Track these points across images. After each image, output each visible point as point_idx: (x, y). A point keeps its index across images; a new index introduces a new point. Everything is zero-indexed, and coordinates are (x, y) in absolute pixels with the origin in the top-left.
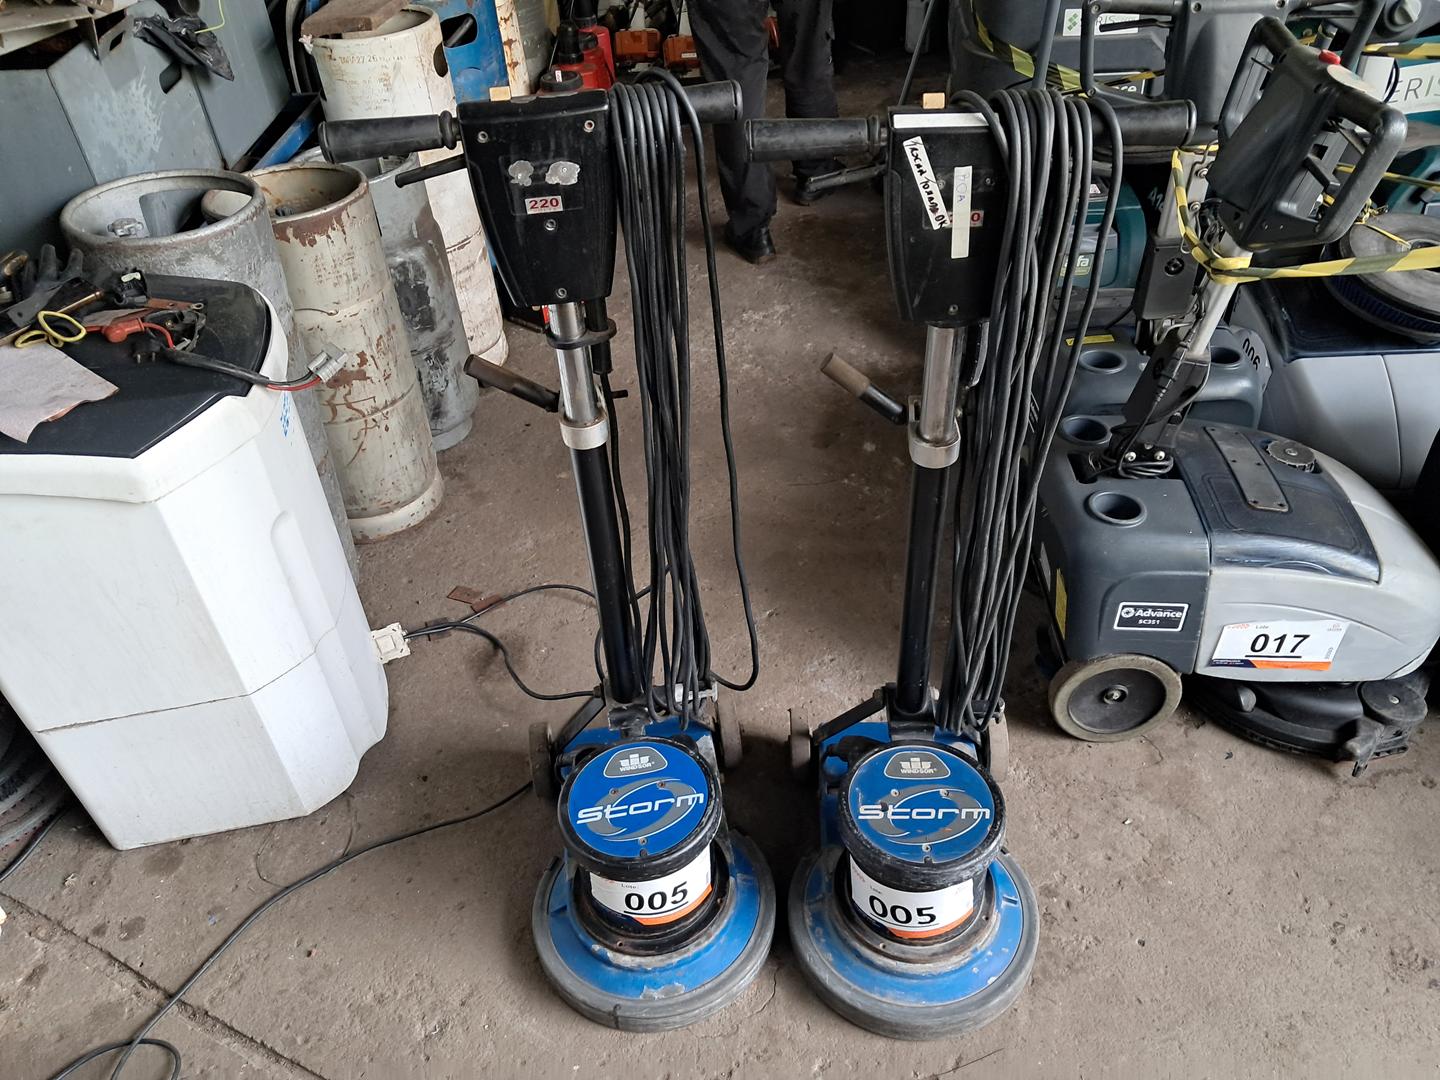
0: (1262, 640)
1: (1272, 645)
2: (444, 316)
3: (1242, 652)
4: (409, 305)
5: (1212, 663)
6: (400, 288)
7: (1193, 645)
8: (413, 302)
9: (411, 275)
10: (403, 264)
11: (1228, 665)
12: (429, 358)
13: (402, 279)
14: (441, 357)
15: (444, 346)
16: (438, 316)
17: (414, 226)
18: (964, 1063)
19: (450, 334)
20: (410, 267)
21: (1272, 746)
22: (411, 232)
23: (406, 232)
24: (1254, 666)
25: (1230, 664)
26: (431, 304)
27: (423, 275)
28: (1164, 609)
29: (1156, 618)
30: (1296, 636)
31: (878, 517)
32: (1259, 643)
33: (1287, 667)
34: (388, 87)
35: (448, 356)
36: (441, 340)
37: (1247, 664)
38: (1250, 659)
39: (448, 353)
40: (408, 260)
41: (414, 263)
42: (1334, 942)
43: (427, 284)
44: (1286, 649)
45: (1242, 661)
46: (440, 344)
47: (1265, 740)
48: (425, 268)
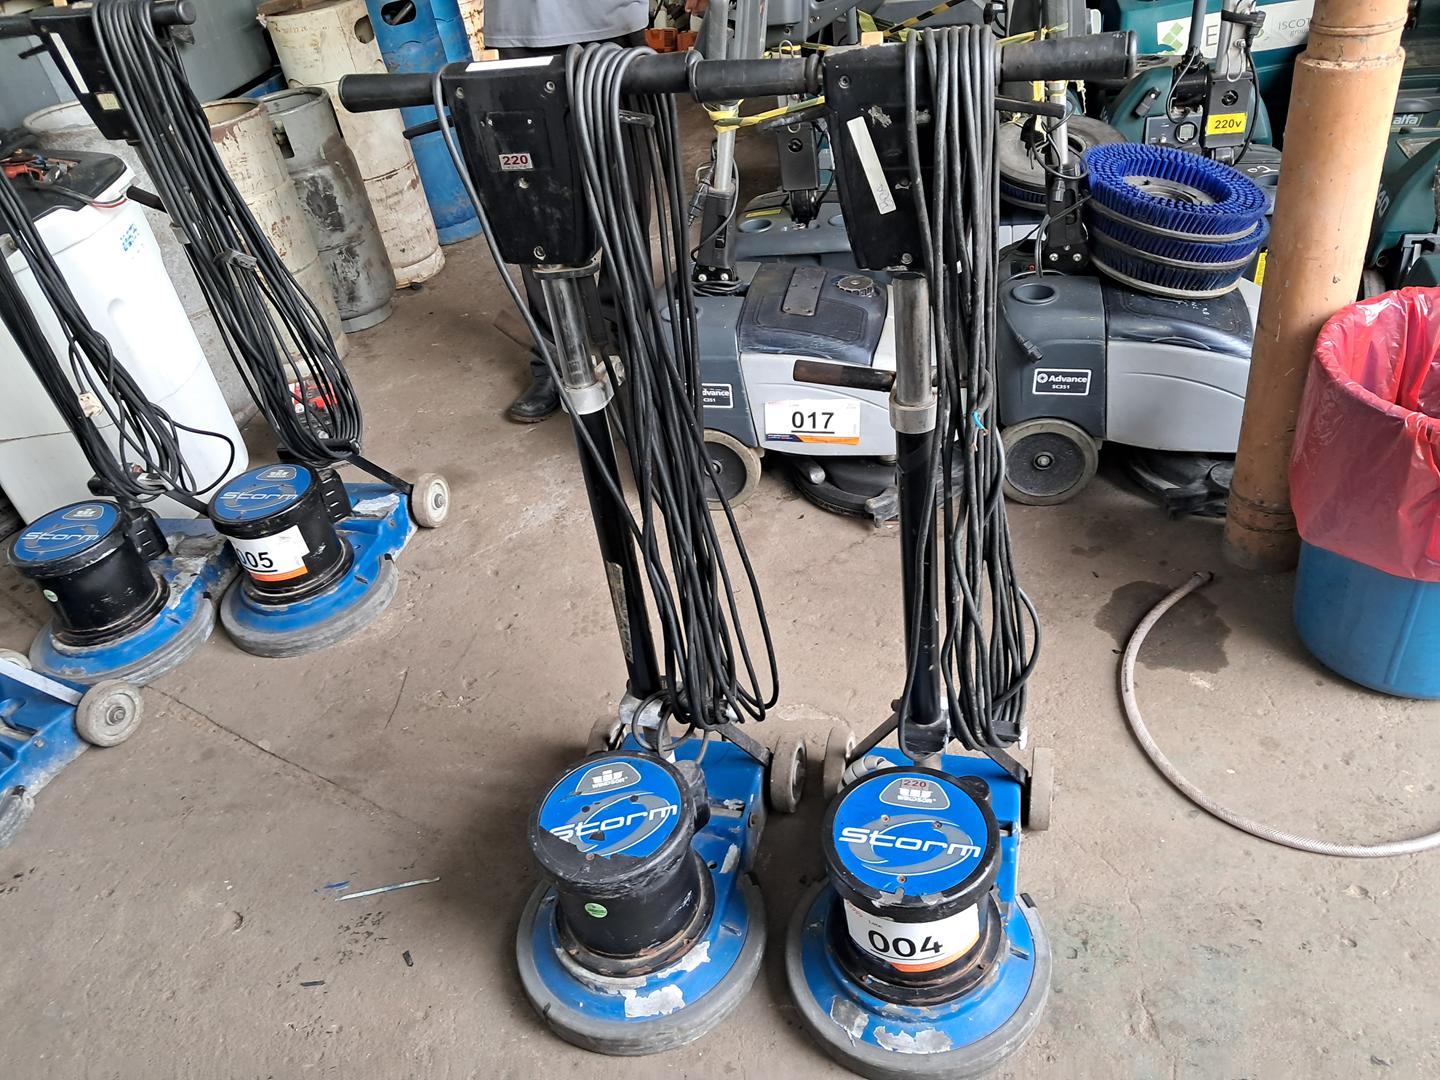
0: (798, 417)
1: (808, 422)
2: (352, 221)
3: (787, 429)
4: (321, 210)
5: (769, 438)
6: (312, 198)
7: (746, 421)
8: (324, 208)
9: (321, 187)
10: (313, 178)
11: (781, 440)
12: (341, 253)
13: (313, 189)
14: (351, 253)
15: (353, 244)
16: (346, 221)
17: (322, 150)
19: (359, 236)
20: (319, 181)
21: (832, 510)
22: (319, 154)
23: (315, 154)
24: (801, 441)
25: (781, 438)
26: (339, 211)
27: (331, 187)
28: (715, 388)
29: (711, 397)
30: (824, 414)
32: (797, 418)
33: (826, 442)
34: (318, 50)
35: (358, 252)
36: (351, 239)
37: (794, 439)
38: (796, 434)
39: (358, 250)
40: (316, 175)
41: (322, 177)
43: (335, 195)
44: (820, 426)
45: (791, 436)
46: (350, 242)
47: (826, 505)
48: (332, 182)
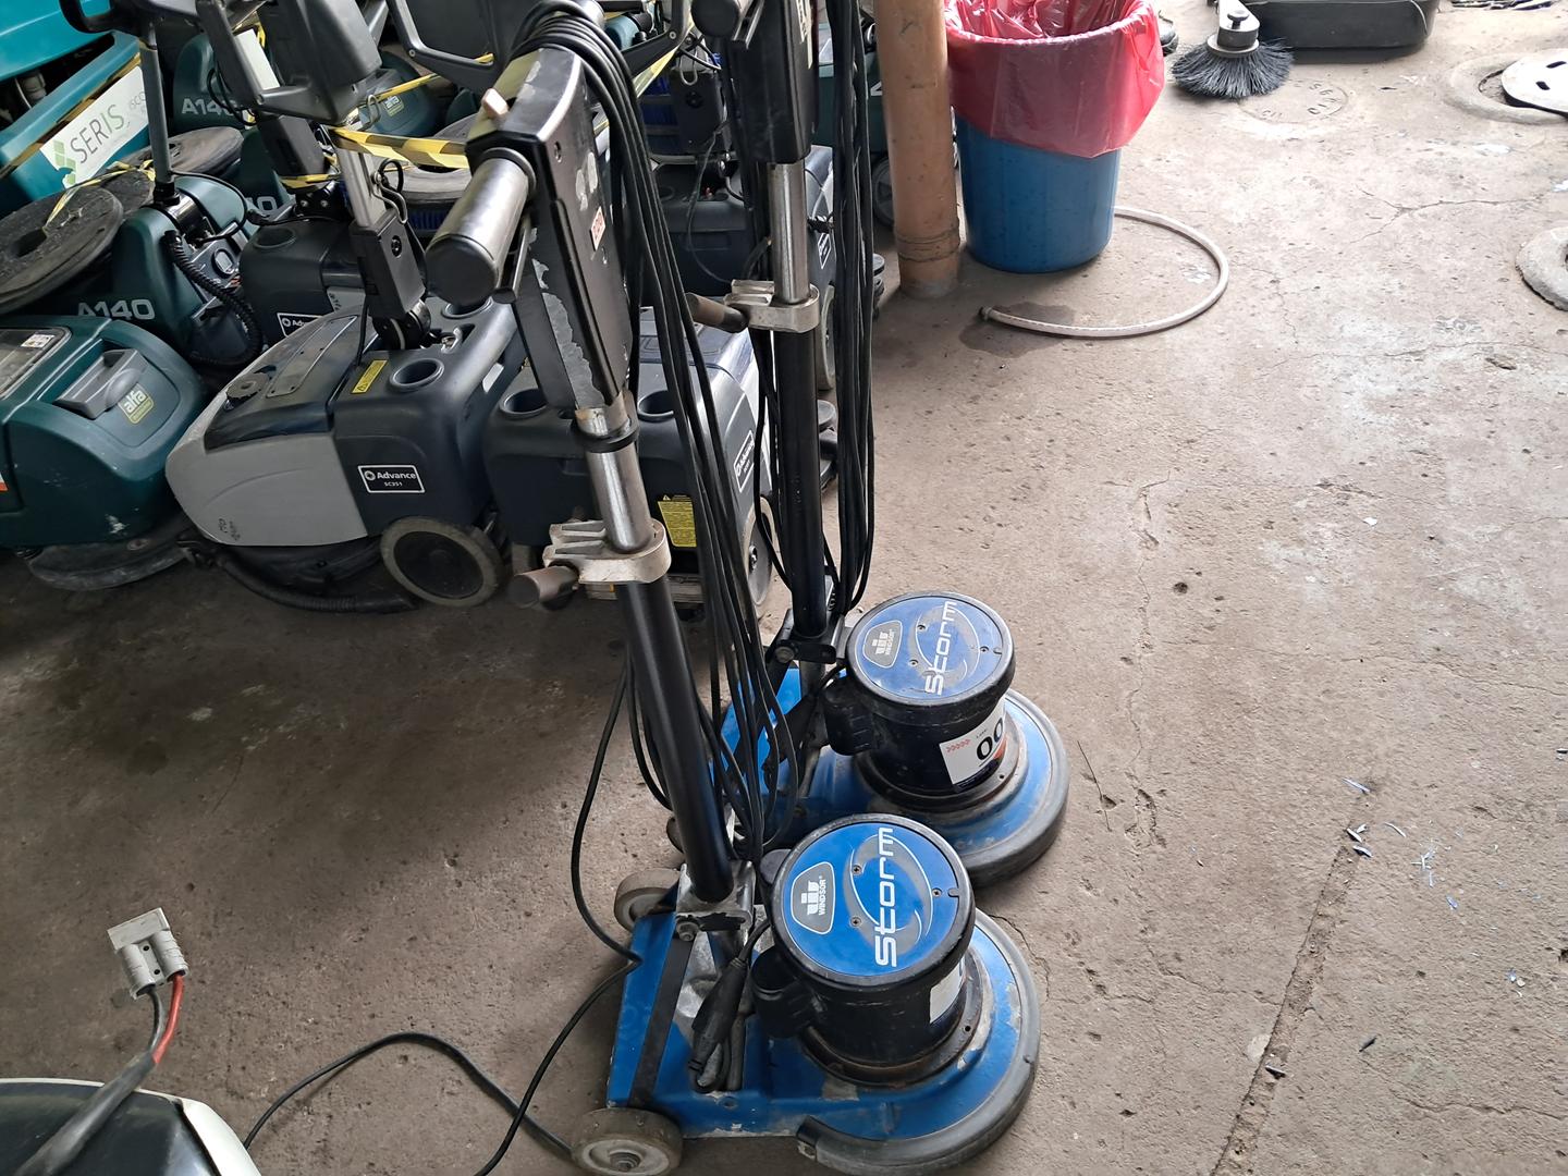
18: (1090, 774)
31: (342, 725)
42: (1000, 525)
